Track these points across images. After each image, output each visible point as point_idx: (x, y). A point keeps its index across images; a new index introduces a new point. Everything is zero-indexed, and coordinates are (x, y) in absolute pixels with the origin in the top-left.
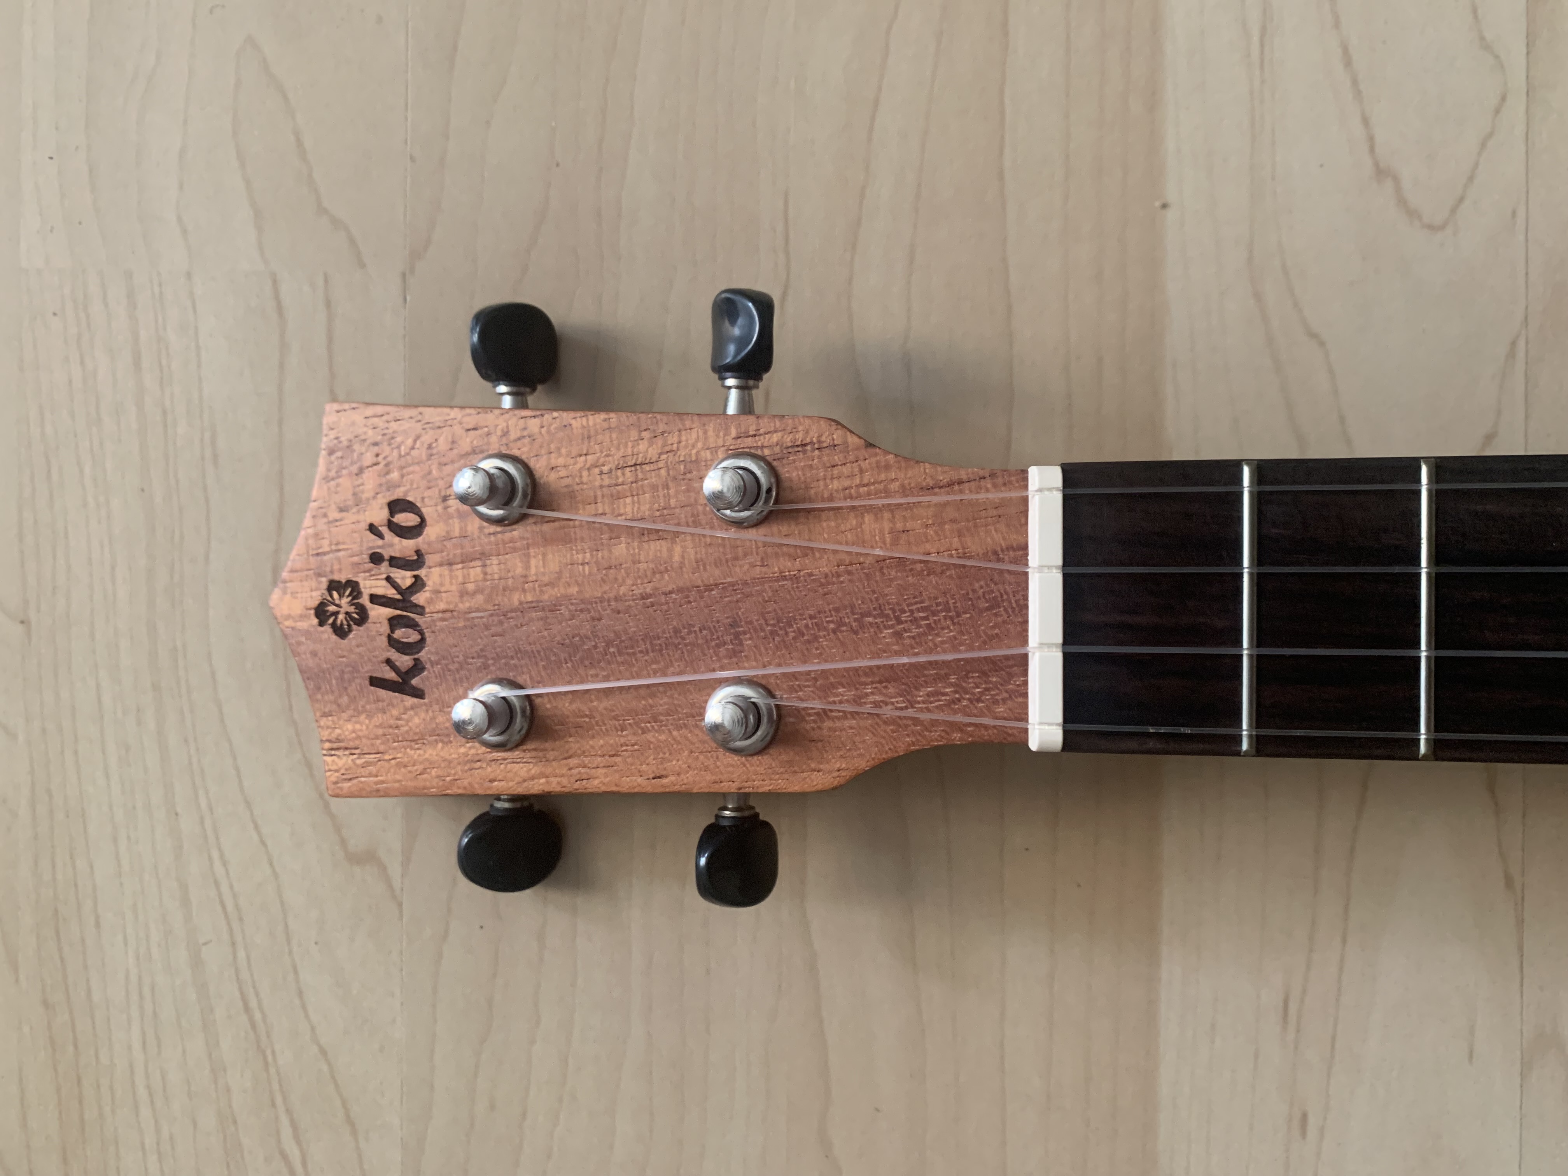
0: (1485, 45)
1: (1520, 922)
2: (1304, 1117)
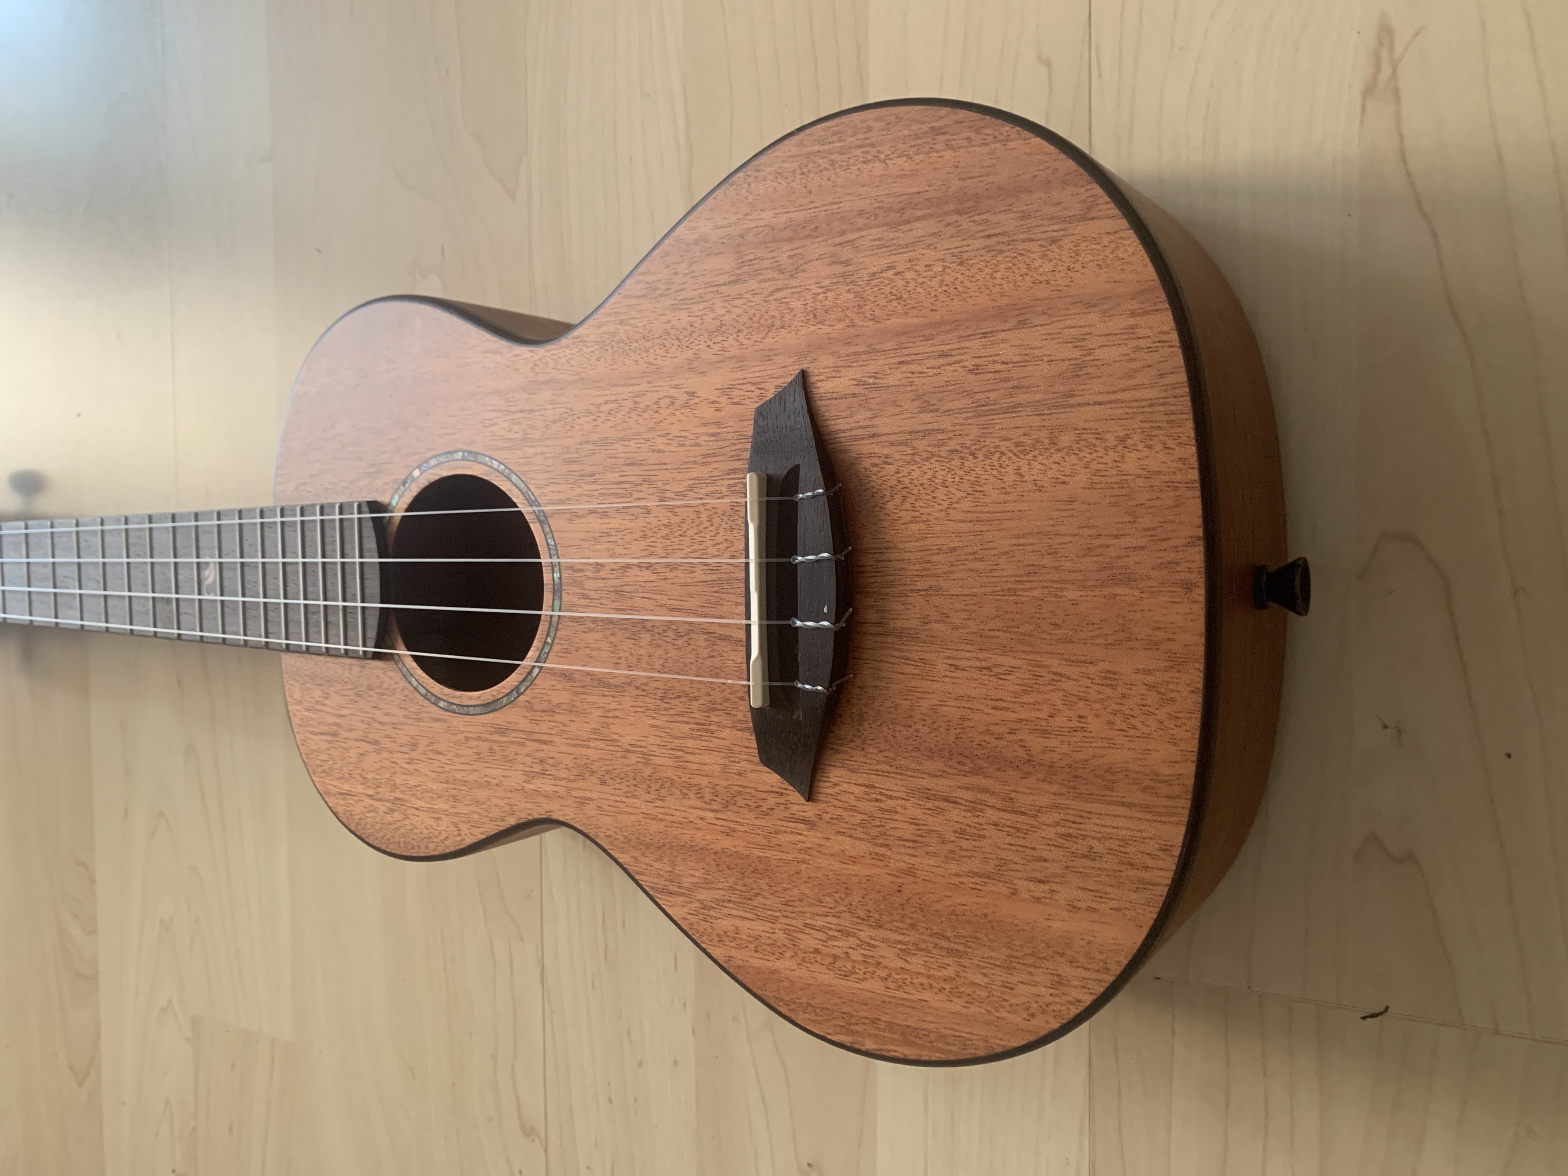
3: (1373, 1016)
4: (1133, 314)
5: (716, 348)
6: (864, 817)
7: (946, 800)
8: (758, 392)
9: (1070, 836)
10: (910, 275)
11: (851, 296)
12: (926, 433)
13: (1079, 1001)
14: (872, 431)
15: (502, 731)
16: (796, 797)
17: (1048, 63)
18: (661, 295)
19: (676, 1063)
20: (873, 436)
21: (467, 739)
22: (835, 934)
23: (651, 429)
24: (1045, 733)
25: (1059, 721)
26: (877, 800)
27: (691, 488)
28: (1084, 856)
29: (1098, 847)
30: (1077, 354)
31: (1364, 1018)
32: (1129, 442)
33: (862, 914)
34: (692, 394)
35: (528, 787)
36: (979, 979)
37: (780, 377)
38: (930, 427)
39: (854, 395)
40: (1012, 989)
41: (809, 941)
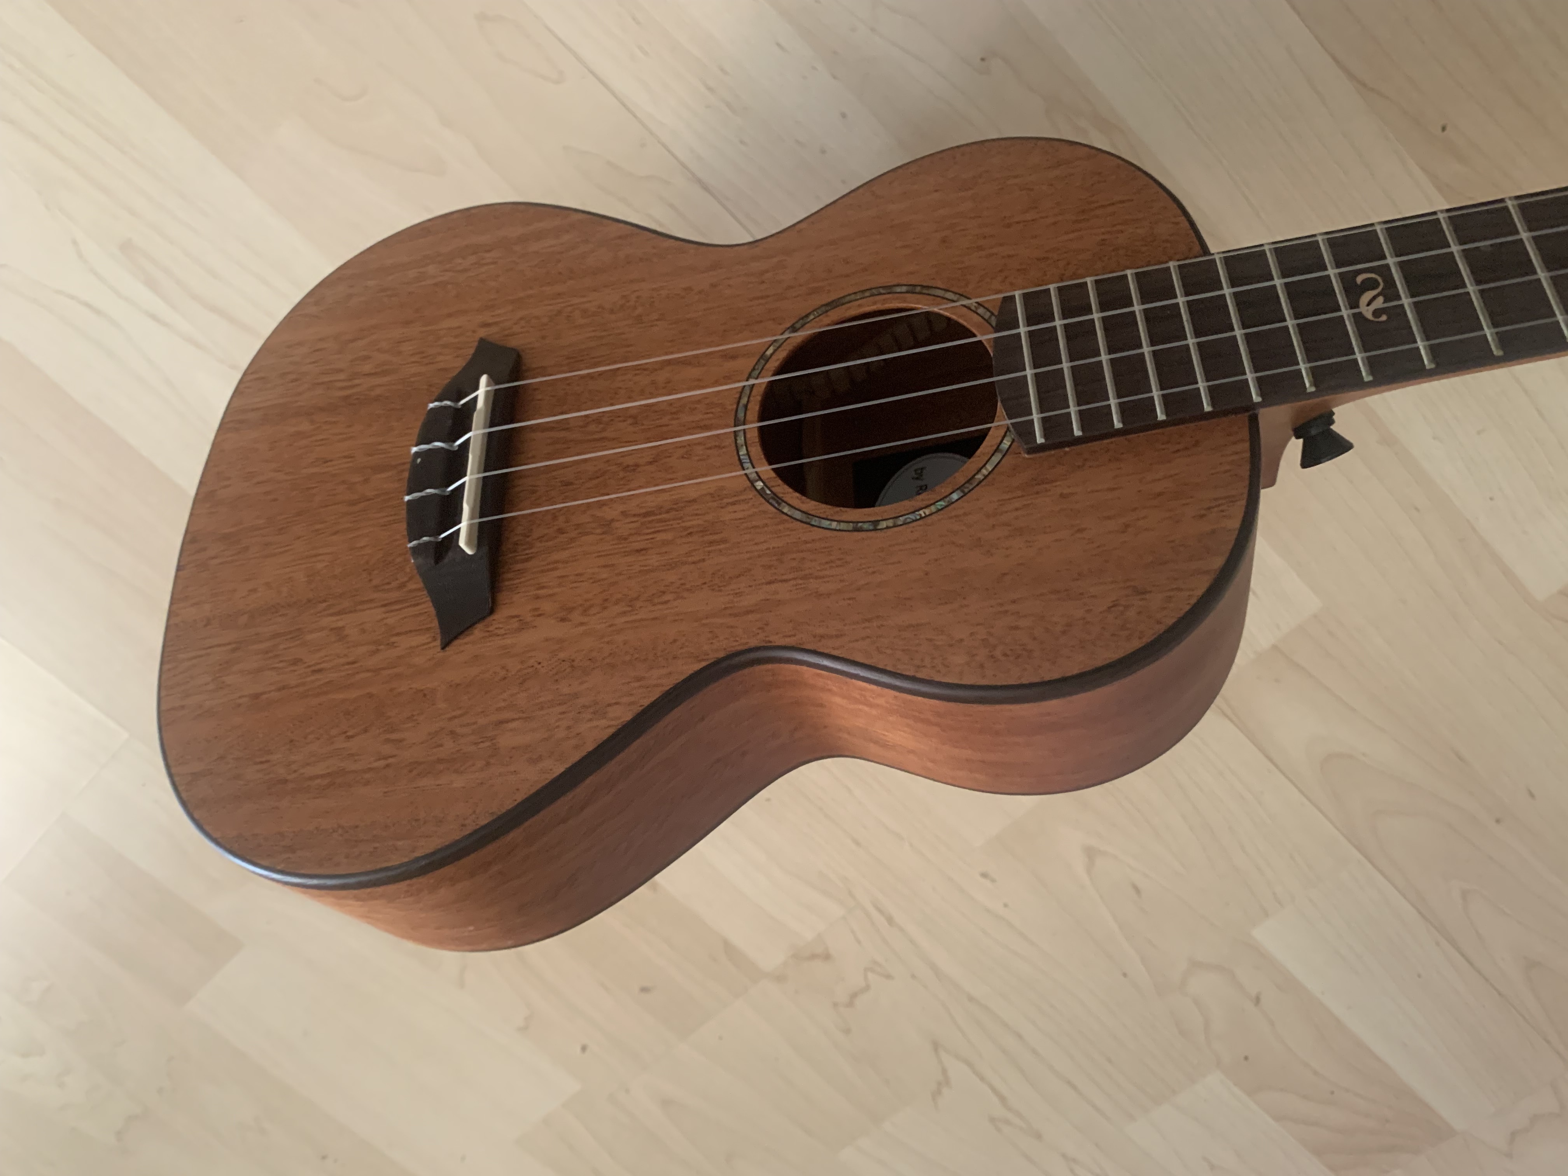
5: (532, 662)
6: (437, 344)
7: (371, 374)
8: (494, 628)
11: (387, 715)
12: (342, 612)
23: (614, 583)
26: (425, 357)
30: (224, 678)
34: (563, 620)
37: (466, 644)
38: (339, 617)
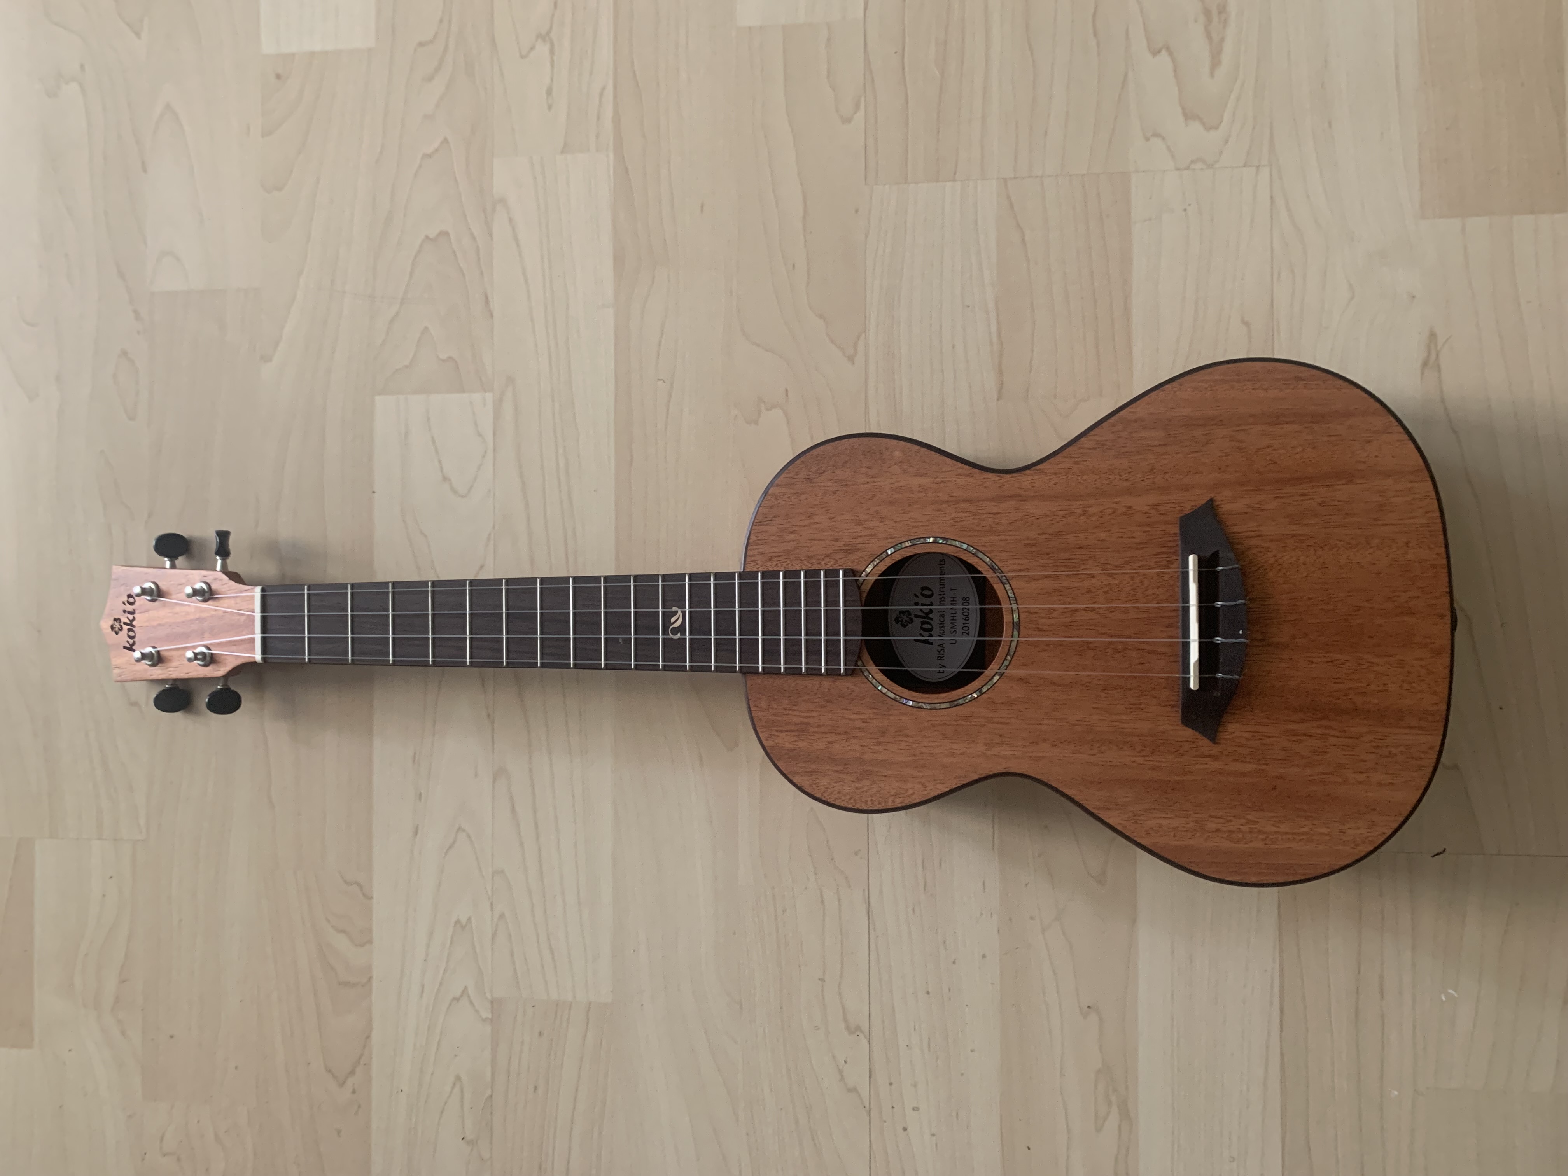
0: (480, 435)
1: (493, 729)
2: (421, 794)
3: (1438, 854)
4: (1411, 482)
5: (1148, 482)
6: (1252, 750)
7: (1305, 735)
8: (1178, 508)
9: (1378, 746)
10: (1282, 451)
11: (1244, 459)
12: (1293, 536)
13: (1384, 833)
14: (1258, 533)
15: (967, 718)
16: (1204, 742)
17: (1247, 324)
18: (1107, 449)
19: (984, 956)
20: (1259, 536)
21: (933, 726)
22: (1231, 818)
23: (1097, 527)
24: (1364, 694)
25: (1373, 687)
26: (1261, 739)
27: (1127, 563)
28: (1387, 757)
29: (1394, 751)
30: (1380, 499)
31: (1433, 856)
32: (1410, 545)
33: (1249, 804)
34: (1130, 508)
35: (989, 753)
36: (1324, 830)
37: (1194, 501)
38: (1295, 532)
39: (1246, 513)
40: (1345, 833)
41: (1211, 826)
